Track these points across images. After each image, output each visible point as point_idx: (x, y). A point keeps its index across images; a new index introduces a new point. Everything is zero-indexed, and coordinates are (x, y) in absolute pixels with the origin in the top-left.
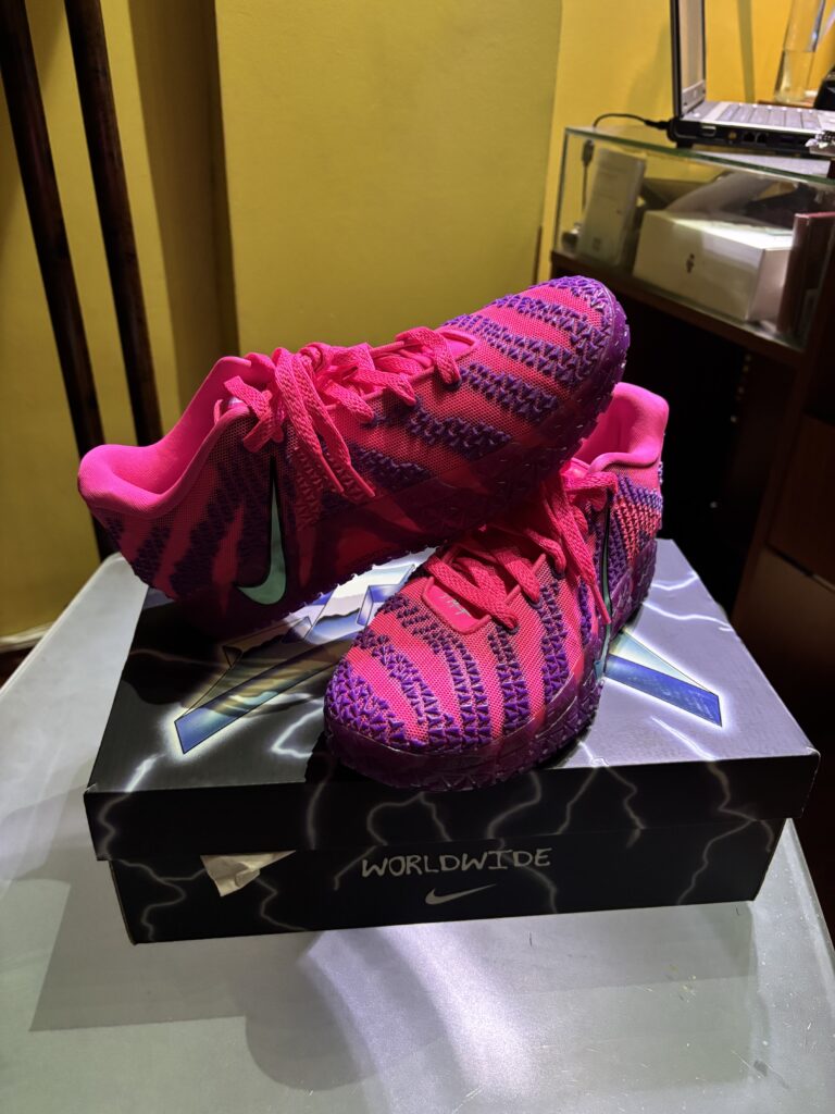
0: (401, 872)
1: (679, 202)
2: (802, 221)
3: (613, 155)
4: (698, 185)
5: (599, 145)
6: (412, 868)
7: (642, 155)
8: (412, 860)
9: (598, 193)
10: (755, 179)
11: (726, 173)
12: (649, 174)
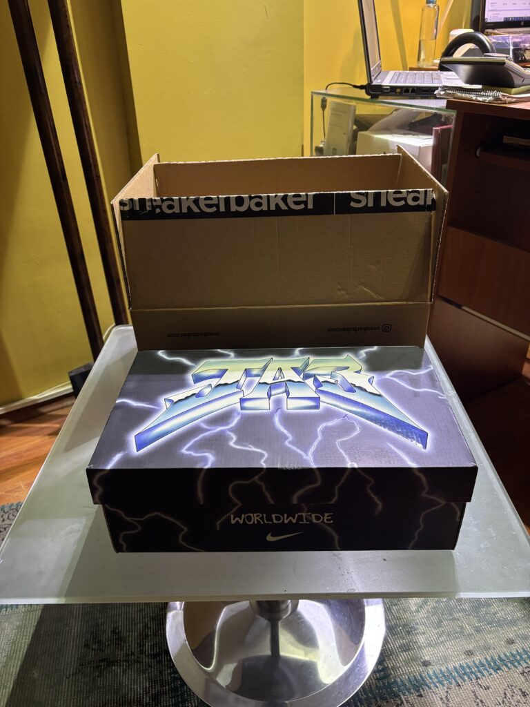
0: (252, 523)
1: (374, 126)
2: (437, 131)
3: (338, 104)
4: (383, 116)
5: (329, 100)
6: (257, 520)
7: (353, 103)
8: (258, 516)
9: (332, 125)
10: (412, 112)
11: (397, 110)
12: (357, 113)
